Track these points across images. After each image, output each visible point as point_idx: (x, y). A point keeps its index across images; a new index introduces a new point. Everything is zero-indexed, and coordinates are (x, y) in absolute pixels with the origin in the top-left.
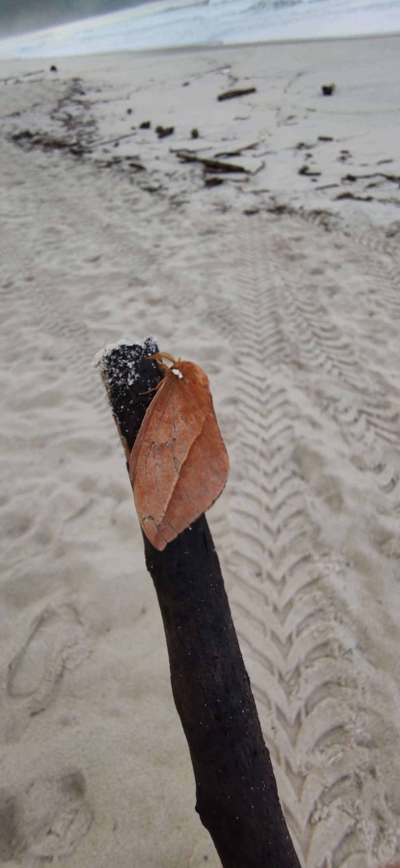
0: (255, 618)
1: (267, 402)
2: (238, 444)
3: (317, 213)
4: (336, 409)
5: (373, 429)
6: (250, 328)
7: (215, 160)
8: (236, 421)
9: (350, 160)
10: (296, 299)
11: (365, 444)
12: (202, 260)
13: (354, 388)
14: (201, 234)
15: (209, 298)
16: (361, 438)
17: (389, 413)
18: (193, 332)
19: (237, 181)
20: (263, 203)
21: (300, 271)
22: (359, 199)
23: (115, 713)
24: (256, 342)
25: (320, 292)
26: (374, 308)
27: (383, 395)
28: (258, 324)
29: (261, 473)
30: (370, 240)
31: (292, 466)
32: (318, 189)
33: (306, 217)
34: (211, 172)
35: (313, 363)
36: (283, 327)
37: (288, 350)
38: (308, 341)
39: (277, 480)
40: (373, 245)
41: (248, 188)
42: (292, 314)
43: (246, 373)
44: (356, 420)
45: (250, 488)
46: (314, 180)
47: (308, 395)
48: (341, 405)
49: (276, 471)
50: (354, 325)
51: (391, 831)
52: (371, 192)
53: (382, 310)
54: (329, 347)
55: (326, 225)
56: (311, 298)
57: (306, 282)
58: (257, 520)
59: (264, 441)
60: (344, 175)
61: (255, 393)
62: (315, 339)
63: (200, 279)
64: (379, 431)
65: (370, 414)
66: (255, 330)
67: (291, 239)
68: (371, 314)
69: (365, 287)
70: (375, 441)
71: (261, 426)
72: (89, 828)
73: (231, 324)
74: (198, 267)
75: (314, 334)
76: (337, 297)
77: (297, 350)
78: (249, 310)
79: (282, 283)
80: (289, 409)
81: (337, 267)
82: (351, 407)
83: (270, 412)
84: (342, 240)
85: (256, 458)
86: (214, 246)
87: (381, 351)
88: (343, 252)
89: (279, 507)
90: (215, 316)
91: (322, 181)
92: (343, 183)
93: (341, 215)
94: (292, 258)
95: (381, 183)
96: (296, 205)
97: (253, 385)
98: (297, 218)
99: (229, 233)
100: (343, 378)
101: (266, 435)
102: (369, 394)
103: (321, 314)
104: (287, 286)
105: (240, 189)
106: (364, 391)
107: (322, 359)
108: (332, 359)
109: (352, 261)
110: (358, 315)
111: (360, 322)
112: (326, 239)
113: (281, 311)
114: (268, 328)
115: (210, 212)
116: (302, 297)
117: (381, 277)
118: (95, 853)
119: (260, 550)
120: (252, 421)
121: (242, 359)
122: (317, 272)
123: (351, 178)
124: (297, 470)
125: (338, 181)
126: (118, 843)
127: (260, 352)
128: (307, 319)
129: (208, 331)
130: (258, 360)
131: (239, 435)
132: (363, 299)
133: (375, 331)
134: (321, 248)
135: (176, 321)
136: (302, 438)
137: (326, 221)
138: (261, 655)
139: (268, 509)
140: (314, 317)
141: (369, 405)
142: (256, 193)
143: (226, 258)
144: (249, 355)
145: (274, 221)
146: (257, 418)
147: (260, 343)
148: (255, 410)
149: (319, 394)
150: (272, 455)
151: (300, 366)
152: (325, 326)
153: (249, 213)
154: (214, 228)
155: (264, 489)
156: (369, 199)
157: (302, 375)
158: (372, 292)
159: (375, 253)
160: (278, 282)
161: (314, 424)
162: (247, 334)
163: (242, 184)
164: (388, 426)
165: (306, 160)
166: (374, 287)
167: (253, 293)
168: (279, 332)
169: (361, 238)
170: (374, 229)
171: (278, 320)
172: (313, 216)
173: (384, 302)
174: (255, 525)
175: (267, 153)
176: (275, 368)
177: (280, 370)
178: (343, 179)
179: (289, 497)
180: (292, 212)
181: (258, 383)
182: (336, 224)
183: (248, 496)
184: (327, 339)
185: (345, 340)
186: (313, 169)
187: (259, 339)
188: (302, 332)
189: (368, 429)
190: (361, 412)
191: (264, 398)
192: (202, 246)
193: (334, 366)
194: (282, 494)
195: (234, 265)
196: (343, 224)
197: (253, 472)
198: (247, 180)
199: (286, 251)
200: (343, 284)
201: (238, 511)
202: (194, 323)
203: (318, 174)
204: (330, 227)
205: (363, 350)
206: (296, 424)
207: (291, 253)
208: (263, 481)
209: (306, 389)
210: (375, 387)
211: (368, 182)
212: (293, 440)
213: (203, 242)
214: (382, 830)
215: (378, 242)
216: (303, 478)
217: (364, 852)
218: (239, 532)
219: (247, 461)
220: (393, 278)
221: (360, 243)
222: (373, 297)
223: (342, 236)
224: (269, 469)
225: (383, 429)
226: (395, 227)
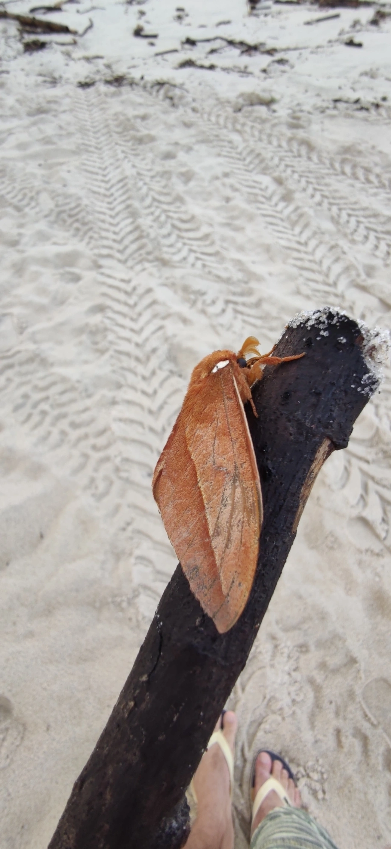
1: (135, 305)
2: (111, 352)
3: (161, 84)
4: (204, 302)
5: (240, 316)
6: (106, 226)
7: (31, 16)
8: (106, 329)
9: (186, 20)
10: (150, 189)
11: (234, 333)
12: (37, 148)
13: (219, 278)
14: (30, 114)
15: (54, 195)
16: (229, 328)
17: (252, 299)
18: (42, 237)
19: (63, 44)
20: (98, 72)
21: (150, 155)
22: (202, 67)
23: (30, 634)
24: (114, 241)
25: (174, 179)
26: (229, 193)
27: (246, 283)
28: (114, 221)
29: (140, 378)
30: (218, 116)
31: (169, 366)
32: (157, 55)
33: (148, 88)
34: (29, 32)
35: (177, 258)
36: (140, 221)
37: (150, 247)
38: (169, 235)
39: (155, 382)
40: (222, 121)
41: (78, 53)
42: (149, 207)
43: (109, 276)
44: (224, 311)
45: (130, 395)
46: (152, 44)
47: (175, 292)
48: (208, 298)
49: (154, 373)
50: (211, 213)
51: (283, 645)
52: (213, 59)
53: (237, 194)
54: (190, 239)
55: (171, 98)
56: (165, 187)
57: (158, 168)
58: (141, 424)
59: (137, 345)
60: (184, 40)
61: (122, 296)
62: (176, 232)
63: (40, 172)
64: (246, 318)
65: (235, 303)
66: (112, 228)
67: (136, 117)
68: (228, 200)
69: (219, 171)
70: (243, 328)
71: (132, 330)
72: (22, 738)
73: (84, 224)
74: (34, 156)
75: (174, 226)
76: (192, 184)
77: (158, 246)
78: (101, 206)
79: (134, 171)
80: (157, 308)
81: (189, 149)
82: (217, 298)
83: (140, 314)
84: (191, 117)
85: (133, 364)
86: (49, 129)
87: (240, 238)
88: (192, 131)
89: (161, 408)
90: (65, 216)
91: (161, 45)
92: (183, 48)
93: (186, 87)
94: (140, 141)
95: (221, 48)
96: (136, 74)
97: (118, 289)
98: (138, 90)
99: (64, 112)
100: (207, 270)
101: (139, 339)
102: (233, 283)
103: (178, 204)
104: (139, 174)
105: (68, 54)
106: (228, 281)
107: (184, 253)
108: (195, 252)
109: (203, 142)
110: (215, 202)
111: (217, 209)
112: (173, 117)
113: (136, 204)
114: (125, 225)
115: (37, 85)
116: (157, 187)
117: (233, 158)
118: (32, 756)
119: (148, 452)
120: (122, 326)
121: (103, 262)
122: (169, 156)
123: (191, 42)
124: (175, 369)
125: (178, 46)
126: (54, 740)
127: (120, 252)
128: (165, 211)
129: (60, 234)
130: (120, 261)
131: (111, 343)
132: (218, 183)
133: (233, 218)
134: (170, 127)
135: (21, 226)
136: (175, 336)
137: (170, 94)
138: (162, 544)
139: (150, 412)
140: (172, 208)
141: (234, 294)
142: (88, 59)
143: (66, 144)
144: (109, 256)
145: (114, 95)
146: (127, 322)
147: (120, 242)
148: (124, 315)
149: (186, 289)
150: (148, 359)
151: (164, 263)
152: (184, 217)
153: (84, 85)
154: (45, 105)
155: (144, 393)
156: (212, 67)
157: (167, 272)
158: (226, 175)
159: (225, 131)
160: (129, 171)
161: (185, 321)
162: (104, 234)
163: (70, 48)
164: (253, 312)
165: (140, 18)
166: (227, 170)
167: (103, 185)
168: (137, 228)
169: (210, 114)
170: (221, 103)
171: (134, 215)
172: (156, 88)
173: (238, 186)
174: (140, 429)
175: (93, 8)
176: (139, 268)
177: (144, 270)
178: (183, 43)
179: (169, 396)
180: (132, 83)
181: (123, 285)
182: (181, 98)
183: (129, 402)
184: (188, 230)
185: (205, 229)
186: (148, 30)
187: (118, 238)
188: (161, 226)
189: (235, 318)
190: (227, 302)
191: (131, 302)
192: (34, 129)
193: (197, 259)
194: (162, 395)
195: (75, 153)
196: (189, 99)
197: (131, 378)
198: (75, 43)
199: (132, 133)
200: (196, 168)
201: (120, 420)
202: (42, 226)
203: (155, 36)
204: (176, 101)
205: (223, 239)
206: (167, 323)
207: (139, 135)
208: (143, 385)
209: (173, 285)
210: (238, 276)
211: (209, 46)
212: (166, 339)
213: (34, 124)
214: (276, 647)
215: (227, 118)
216: (180, 376)
217: (264, 667)
218: (125, 440)
219: (123, 368)
220: (244, 159)
221: (209, 120)
222: (227, 181)
223: (189, 111)
224: (147, 374)
225: (249, 315)
226: (241, 101)
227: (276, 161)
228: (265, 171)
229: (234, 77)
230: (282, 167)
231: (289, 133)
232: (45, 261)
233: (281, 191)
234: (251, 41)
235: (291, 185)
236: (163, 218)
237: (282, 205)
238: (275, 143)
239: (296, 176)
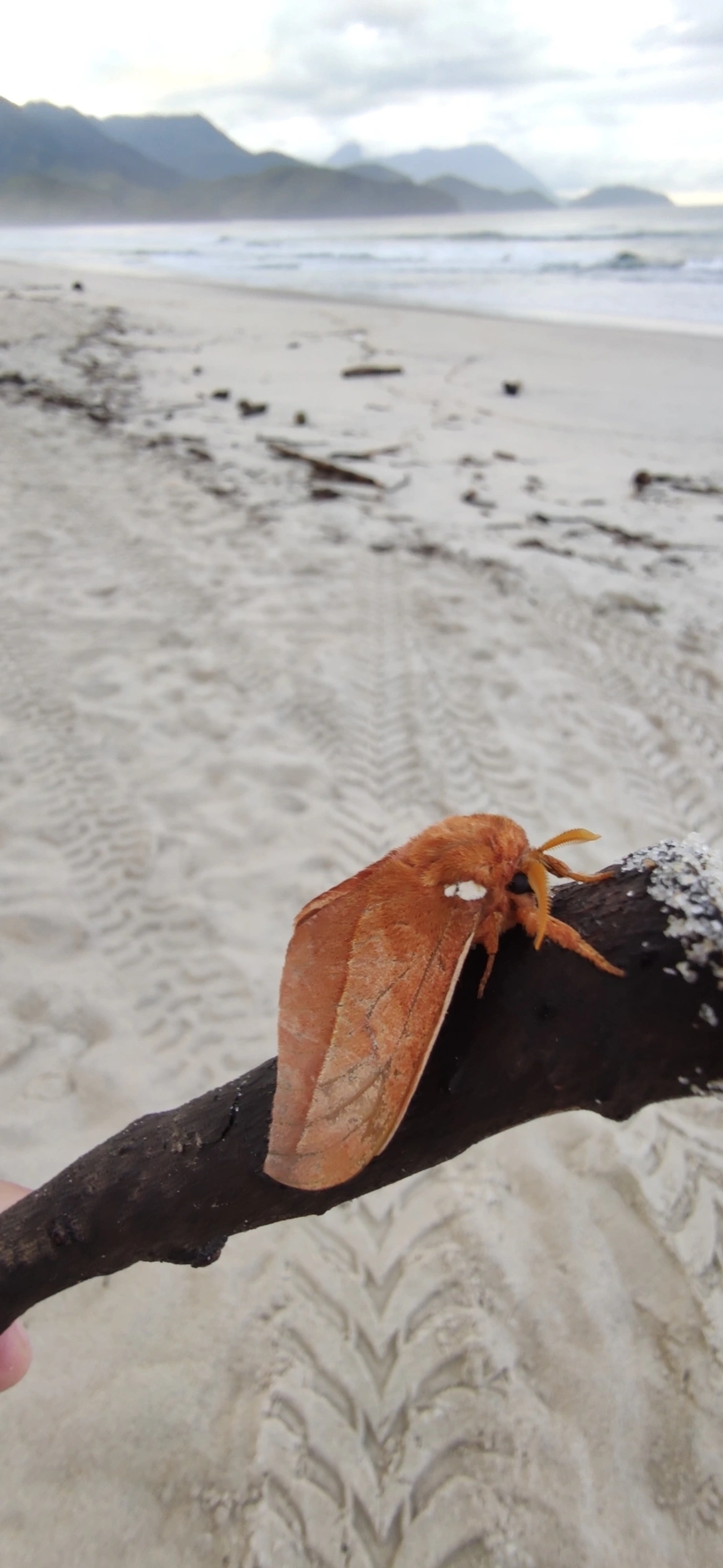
3: (488, 563)
6: (364, 737)
7: (330, 462)
9: (541, 493)
10: (445, 697)
12: (292, 616)
14: (295, 573)
15: (298, 680)
18: (265, 735)
19: (362, 498)
20: (402, 536)
21: (455, 651)
22: (553, 551)
24: (373, 763)
25: (486, 690)
26: (570, 724)
28: (379, 733)
30: (568, 616)
32: (491, 527)
33: (470, 567)
34: (322, 479)
36: (420, 741)
37: (426, 783)
38: (460, 770)
40: (573, 623)
41: (380, 510)
42: (437, 722)
43: (352, 815)
46: (486, 514)
50: (538, 750)
52: (572, 544)
53: (584, 729)
54: (495, 783)
55: (501, 583)
56: (470, 697)
57: (463, 670)
60: (532, 514)
62: (473, 768)
63: (286, 646)
66: (372, 743)
67: (444, 598)
68: (567, 734)
69: (558, 690)
73: (332, 727)
74: (285, 626)
75: (472, 759)
76: (513, 701)
77: (441, 784)
78: (365, 707)
79: (425, 669)
81: (515, 652)
84: (525, 609)
86: (316, 594)
87: (579, 797)
88: (526, 629)
90: (305, 712)
91: (498, 517)
92: (529, 524)
93: (526, 572)
94: (444, 629)
95: (585, 532)
96: (455, 546)
97: (361, 838)
98: (454, 566)
99: (343, 577)
103: (485, 725)
104: (432, 673)
105: (366, 511)
107: (482, 802)
109: (539, 645)
110: (546, 735)
111: (548, 745)
112: (500, 605)
113: (419, 715)
114: (395, 741)
115: (315, 540)
116: (457, 695)
117: (583, 675)
121: (348, 791)
122: (482, 656)
123: (542, 519)
125: (521, 520)
127: (380, 780)
128: (461, 733)
129: (292, 735)
130: (374, 794)
132: (554, 707)
133: (571, 763)
134: (491, 618)
135: (238, 713)
137: (501, 577)
140: (474, 730)
142: (393, 520)
143: (334, 617)
144: (359, 784)
145: (418, 566)
147: (380, 765)
152: (491, 747)
153: (381, 549)
154: (318, 565)
158: (569, 697)
159: (575, 637)
160: (417, 665)
162: (359, 749)
163: (370, 504)
165: (474, 482)
166: (572, 690)
167: (375, 678)
168: (413, 750)
169: (555, 611)
170: (576, 599)
171: (412, 729)
172: (481, 567)
173: (588, 718)
175: (414, 464)
176: (402, 811)
177: (409, 816)
178: (530, 518)
180: (448, 556)
181: (370, 835)
182: (516, 584)
184: (494, 769)
185: (522, 773)
186: (483, 496)
187: (379, 758)
188: (452, 754)
192: (295, 592)
195: (345, 629)
196: (527, 586)
198: (378, 499)
199: (434, 617)
200: (523, 680)
202: (268, 720)
203: (492, 505)
204: (507, 587)
205: (551, 794)
207: (442, 621)
211: (566, 528)
213: (298, 585)
215: (581, 621)
220: (601, 680)
221: (553, 618)
222: (570, 706)
223: (525, 603)
226: (606, 602)
227: (654, 691)
228: (635, 702)
229: (601, 570)
230: (664, 701)
231: (678, 656)
232: (257, 772)
233: (658, 737)
234: (630, 527)
235: (677, 731)
236: (457, 742)
237: (657, 759)
238: (655, 665)
239: (686, 720)
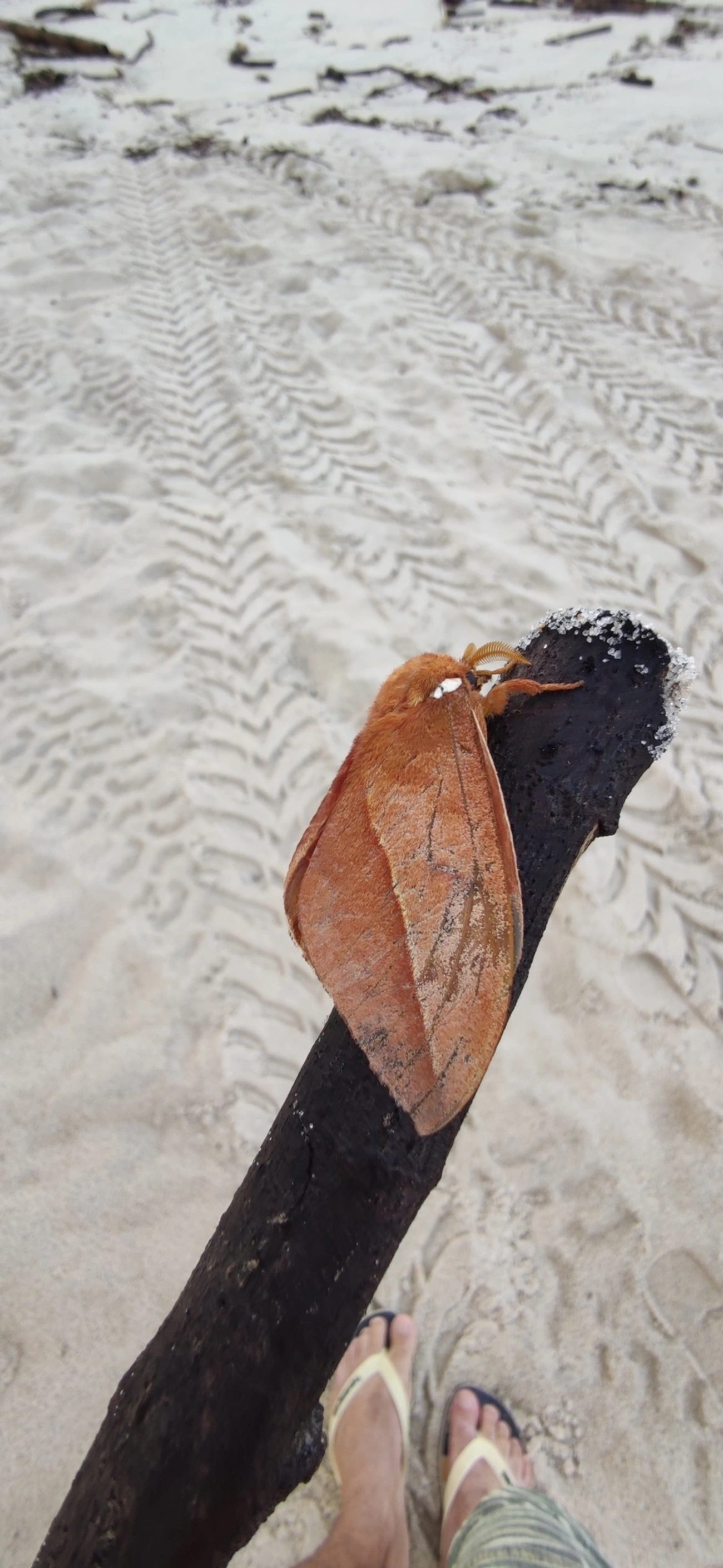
0: (260, 952)
1: (231, 562)
2: (185, 651)
3: (279, 153)
4: (358, 558)
5: (424, 584)
6: (177, 417)
7: (37, 25)
8: (176, 608)
9: (328, 35)
10: (259, 348)
11: (414, 614)
12: (48, 271)
13: (386, 514)
14: (35, 208)
15: (79, 359)
16: (405, 606)
17: (449, 552)
18: (58, 436)
19: (97, 78)
20: (163, 129)
21: (260, 285)
22: (356, 122)
23: (32, 1177)
24: (193, 444)
25: (304, 330)
26: (405, 355)
27: (437, 522)
28: (193, 408)
29: (238, 698)
30: (386, 213)
31: (292, 676)
32: (273, 99)
33: (257, 161)
34: (34, 56)
35: (308, 476)
36: (241, 407)
37: (258, 456)
38: (294, 433)
39: (268, 706)
40: (392, 222)
41: (125, 95)
42: (258, 380)
43: (182, 510)
44: (395, 574)
45: (221, 730)
46: (264, 79)
47: (306, 539)
48: (367, 550)
49: (264, 689)
50: (373, 393)
51: (501, 1191)
52: (377, 108)
53: (421, 358)
54: (333, 441)
55: (299, 180)
56: (287, 344)
57: (274, 309)
58: (241, 784)
59: (234, 637)
60: (323, 71)
61: (206, 548)
62: (308, 428)
63: (53, 315)
64: (436, 587)
65: (417, 559)
66: (189, 421)
67: (233, 214)
68: (404, 368)
69: (387, 315)
70: (430, 605)
71: (225, 610)
72: (16, 1370)
73: (136, 412)
74: (43, 286)
75: (303, 417)
76: (337, 338)
77: (274, 454)
78: (169, 379)
79: (229, 315)
80: (272, 569)
81: (332, 274)
82: (383, 550)
83: (239, 581)
84: (335, 214)
85: (226, 672)
86: (72, 237)
87: (425, 438)
88: (338, 241)
89: (278, 754)
90: (99, 397)
91: (281, 81)
92: (321, 88)
93: (327, 158)
94: (242, 258)
95: (393, 87)
96: (233, 135)
97: (199, 534)
98: (238, 165)
99: (100, 203)
100: (364, 498)
101: (238, 627)
102: (413, 523)
103: (311, 375)
104: (238, 319)
105: (107, 97)
106: (403, 518)
107: (323, 465)
108: (341, 464)
109: (358, 260)
110: (381, 372)
111: (382, 385)
112: (301, 214)
113: (233, 376)
114: (213, 415)
115: (49, 154)
116: (272, 343)
117: (412, 290)
118: (34, 1403)
119: (252, 835)
120: (207, 603)
121: (170, 483)
122: (294, 287)
123: (335, 76)
124: (304, 682)
125: (311, 83)
126: (74, 1372)
127: (203, 464)
128: (287, 389)
129: (90, 431)
130: (202, 481)
131: (185, 633)
132: (385, 337)
133: (412, 402)
134: (296, 233)
135: (17, 416)
136: (304, 620)
137: (297, 172)
138: (279, 1007)
139: (258, 762)
140: (300, 383)
141: (414, 542)
142: (143, 106)
143: (102, 264)
144: (182, 473)
145: (192, 172)
146: (215, 595)
147: (203, 446)
148: (210, 582)
149: (325, 533)
150: (254, 662)
151: (285, 485)
152: (323, 400)
153: (137, 155)
154: (62, 191)
155: (246, 726)
156: (375, 123)
157: (290, 502)
158: (401, 322)
159: (398, 241)
160: (221, 315)
161: (323, 592)
162: (172, 431)
163: (110, 85)
164: (448, 575)
165: (241, 31)
166: (403, 313)
167: (172, 339)
168: (235, 420)
169: (370, 209)
170: (391, 188)
171: (229, 395)
172: (271, 160)
173: (422, 342)
174: (239, 794)
175: (154, 12)
176: (238, 494)
177: (247, 497)
178: (321, 78)
179: (293, 733)
180: (226, 152)
181: (207, 527)
182: (318, 179)
183: (218, 744)
184: (328, 425)
185: (360, 423)
186: (256, 52)
187: (199, 438)
188: (280, 417)
189: (416, 587)
190: (402, 557)
191: (224, 557)
192: (42, 236)
193: (347, 477)
194: (279, 730)
195: (119, 279)
196: (332, 180)
197: (222, 700)
198: (120, 76)
199: (226, 243)
200: (345, 309)
201: (202, 777)
202: (57, 415)
203: (269, 65)
204: (308, 184)
205: (395, 441)
206: (290, 597)
207: (239, 247)
208: (244, 712)
209: (300, 527)
210: (422, 508)
211: (369, 84)
212: (288, 627)
213: (43, 225)
214: (489, 1194)
215: (402, 217)
216: (314, 694)
217: (466, 1232)
218: (210, 813)
219: (207, 681)
220: (434, 293)
221: (370, 220)
222: (402, 333)
223: (333, 204)
224: (252, 690)
225: (441, 582)
226: (428, 185)
227: (493, 296)
228: (472, 315)
229: (416, 140)
230: (504, 308)
231: (516, 245)
232: (61, 482)
233: (502, 352)
234: (447, 74)
235: (521, 341)
236: (283, 402)
237: (503, 378)
238: (491, 262)
239: (530, 325)
